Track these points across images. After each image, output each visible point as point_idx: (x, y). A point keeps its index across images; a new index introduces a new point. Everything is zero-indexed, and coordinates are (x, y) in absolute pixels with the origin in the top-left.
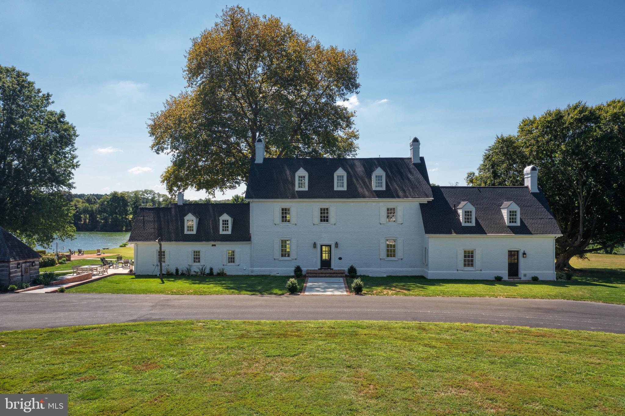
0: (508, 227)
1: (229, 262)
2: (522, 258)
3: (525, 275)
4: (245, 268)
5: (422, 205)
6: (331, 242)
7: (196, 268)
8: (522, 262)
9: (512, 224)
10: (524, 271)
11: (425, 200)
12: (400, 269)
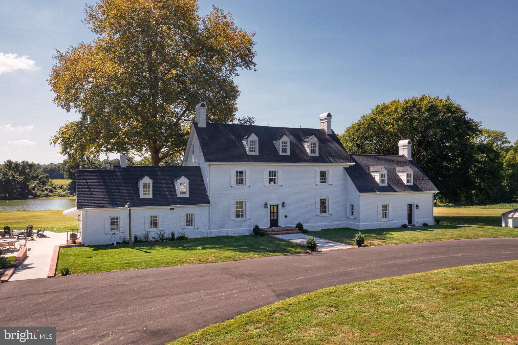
0: (407, 186)
1: (187, 226)
2: (415, 209)
3: (417, 223)
4: (203, 231)
5: (345, 169)
6: (278, 202)
7: (154, 233)
8: (416, 213)
9: (409, 184)
10: (418, 219)
11: (347, 165)
12: (330, 223)
